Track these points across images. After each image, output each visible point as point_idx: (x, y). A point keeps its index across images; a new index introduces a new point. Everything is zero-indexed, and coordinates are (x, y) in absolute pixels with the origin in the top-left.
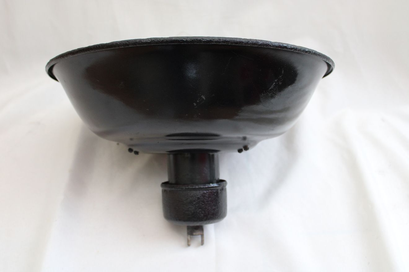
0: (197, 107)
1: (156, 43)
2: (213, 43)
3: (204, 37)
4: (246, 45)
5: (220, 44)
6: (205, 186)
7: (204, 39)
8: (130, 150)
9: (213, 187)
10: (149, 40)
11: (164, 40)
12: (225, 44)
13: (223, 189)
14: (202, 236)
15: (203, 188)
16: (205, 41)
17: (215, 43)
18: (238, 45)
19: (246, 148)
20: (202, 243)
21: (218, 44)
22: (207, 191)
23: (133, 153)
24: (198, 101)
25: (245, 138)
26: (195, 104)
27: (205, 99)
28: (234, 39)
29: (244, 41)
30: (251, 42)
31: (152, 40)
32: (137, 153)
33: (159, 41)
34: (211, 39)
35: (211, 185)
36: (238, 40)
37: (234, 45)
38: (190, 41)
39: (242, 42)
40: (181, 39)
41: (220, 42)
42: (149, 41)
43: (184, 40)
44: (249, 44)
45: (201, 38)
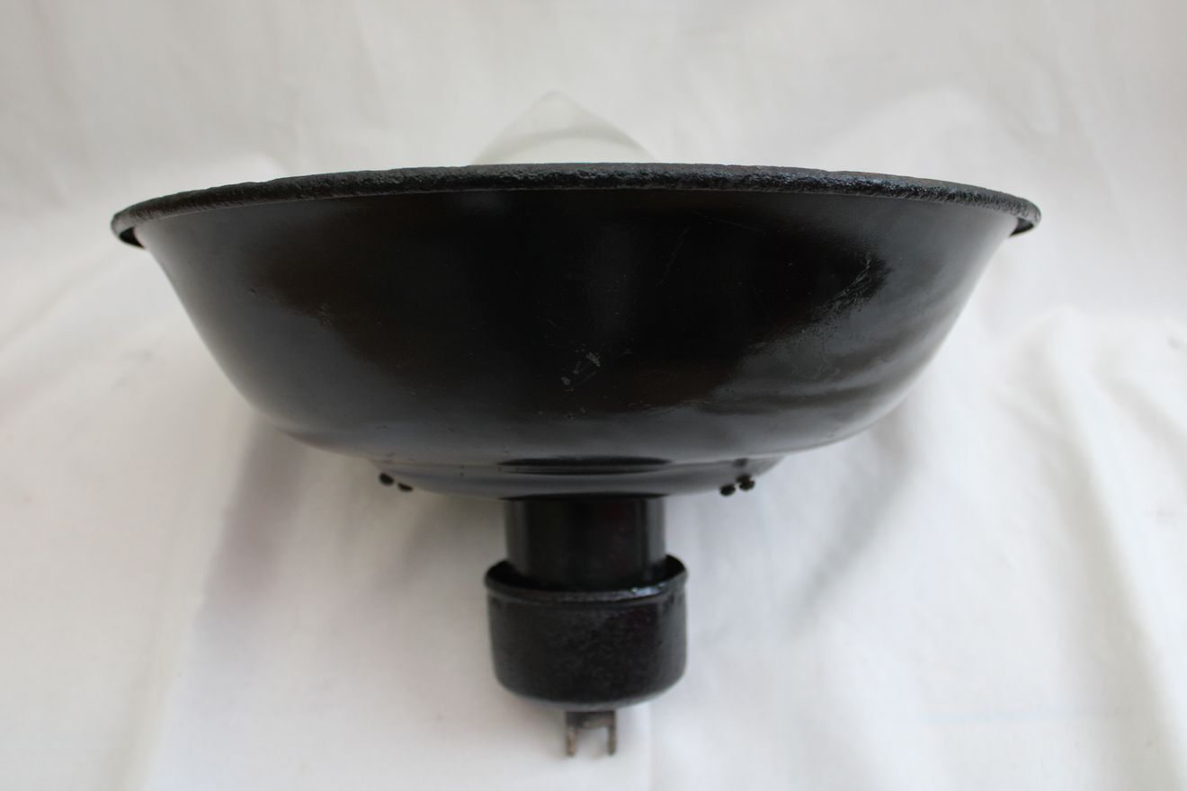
0: (572, 390)
1: (421, 189)
2: (619, 187)
3: (589, 165)
4: (739, 190)
5: (647, 187)
6: (616, 595)
7: (587, 174)
8: (386, 479)
9: (641, 598)
10: (397, 179)
11: (448, 177)
12: (663, 187)
13: (675, 602)
14: (612, 729)
15: (609, 602)
16: (590, 180)
17: (628, 187)
18: (709, 189)
19: (746, 484)
20: (611, 748)
21: (638, 187)
22: (623, 612)
23: (394, 488)
24: (576, 372)
25: (742, 463)
26: (566, 381)
27: (598, 364)
28: (694, 171)
29: (730, 174)
30: (755, 177)
31: (405, 177)
32: (405, 488)
33: (432, 182)
34: (612, 170)
35: (634, 593)
36: (709, 173)
37: (694, 189)
38: (539, 181)
39: (725, 180)
40: (506, 175)
41: (644, 182)
42: (396, 182)
43: (515, 176)
44: (749, 186)
45: (576, 170)
